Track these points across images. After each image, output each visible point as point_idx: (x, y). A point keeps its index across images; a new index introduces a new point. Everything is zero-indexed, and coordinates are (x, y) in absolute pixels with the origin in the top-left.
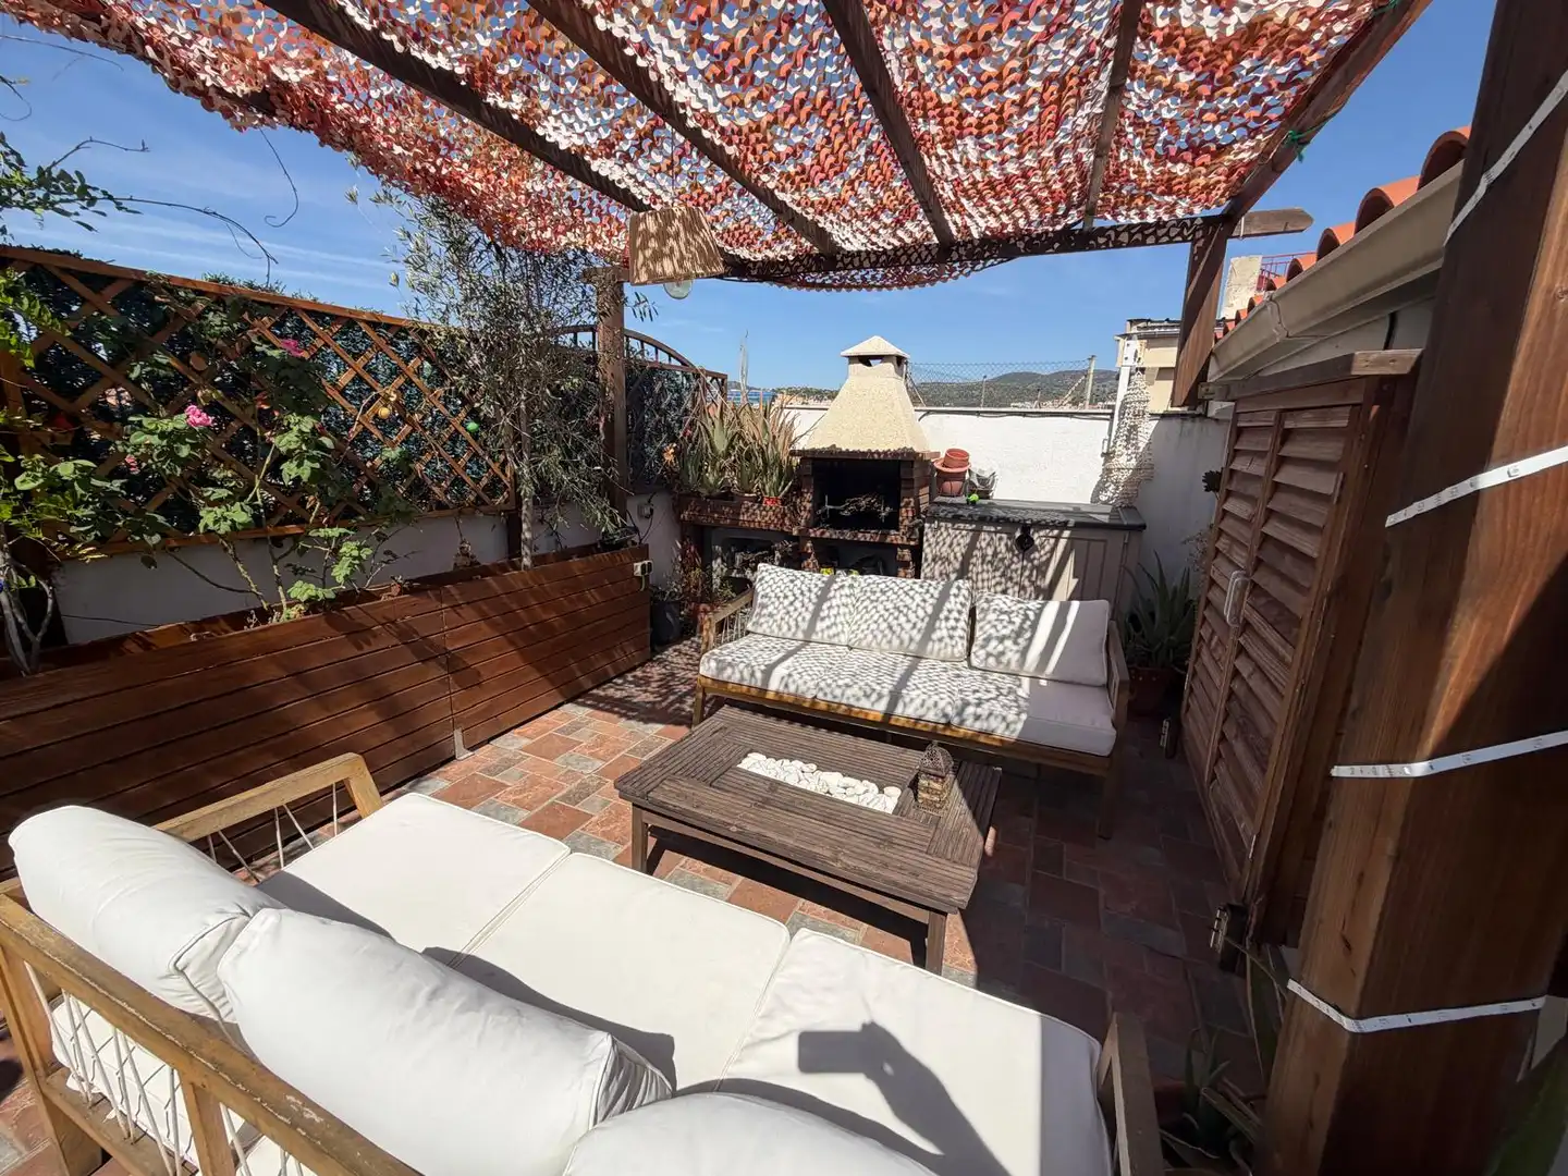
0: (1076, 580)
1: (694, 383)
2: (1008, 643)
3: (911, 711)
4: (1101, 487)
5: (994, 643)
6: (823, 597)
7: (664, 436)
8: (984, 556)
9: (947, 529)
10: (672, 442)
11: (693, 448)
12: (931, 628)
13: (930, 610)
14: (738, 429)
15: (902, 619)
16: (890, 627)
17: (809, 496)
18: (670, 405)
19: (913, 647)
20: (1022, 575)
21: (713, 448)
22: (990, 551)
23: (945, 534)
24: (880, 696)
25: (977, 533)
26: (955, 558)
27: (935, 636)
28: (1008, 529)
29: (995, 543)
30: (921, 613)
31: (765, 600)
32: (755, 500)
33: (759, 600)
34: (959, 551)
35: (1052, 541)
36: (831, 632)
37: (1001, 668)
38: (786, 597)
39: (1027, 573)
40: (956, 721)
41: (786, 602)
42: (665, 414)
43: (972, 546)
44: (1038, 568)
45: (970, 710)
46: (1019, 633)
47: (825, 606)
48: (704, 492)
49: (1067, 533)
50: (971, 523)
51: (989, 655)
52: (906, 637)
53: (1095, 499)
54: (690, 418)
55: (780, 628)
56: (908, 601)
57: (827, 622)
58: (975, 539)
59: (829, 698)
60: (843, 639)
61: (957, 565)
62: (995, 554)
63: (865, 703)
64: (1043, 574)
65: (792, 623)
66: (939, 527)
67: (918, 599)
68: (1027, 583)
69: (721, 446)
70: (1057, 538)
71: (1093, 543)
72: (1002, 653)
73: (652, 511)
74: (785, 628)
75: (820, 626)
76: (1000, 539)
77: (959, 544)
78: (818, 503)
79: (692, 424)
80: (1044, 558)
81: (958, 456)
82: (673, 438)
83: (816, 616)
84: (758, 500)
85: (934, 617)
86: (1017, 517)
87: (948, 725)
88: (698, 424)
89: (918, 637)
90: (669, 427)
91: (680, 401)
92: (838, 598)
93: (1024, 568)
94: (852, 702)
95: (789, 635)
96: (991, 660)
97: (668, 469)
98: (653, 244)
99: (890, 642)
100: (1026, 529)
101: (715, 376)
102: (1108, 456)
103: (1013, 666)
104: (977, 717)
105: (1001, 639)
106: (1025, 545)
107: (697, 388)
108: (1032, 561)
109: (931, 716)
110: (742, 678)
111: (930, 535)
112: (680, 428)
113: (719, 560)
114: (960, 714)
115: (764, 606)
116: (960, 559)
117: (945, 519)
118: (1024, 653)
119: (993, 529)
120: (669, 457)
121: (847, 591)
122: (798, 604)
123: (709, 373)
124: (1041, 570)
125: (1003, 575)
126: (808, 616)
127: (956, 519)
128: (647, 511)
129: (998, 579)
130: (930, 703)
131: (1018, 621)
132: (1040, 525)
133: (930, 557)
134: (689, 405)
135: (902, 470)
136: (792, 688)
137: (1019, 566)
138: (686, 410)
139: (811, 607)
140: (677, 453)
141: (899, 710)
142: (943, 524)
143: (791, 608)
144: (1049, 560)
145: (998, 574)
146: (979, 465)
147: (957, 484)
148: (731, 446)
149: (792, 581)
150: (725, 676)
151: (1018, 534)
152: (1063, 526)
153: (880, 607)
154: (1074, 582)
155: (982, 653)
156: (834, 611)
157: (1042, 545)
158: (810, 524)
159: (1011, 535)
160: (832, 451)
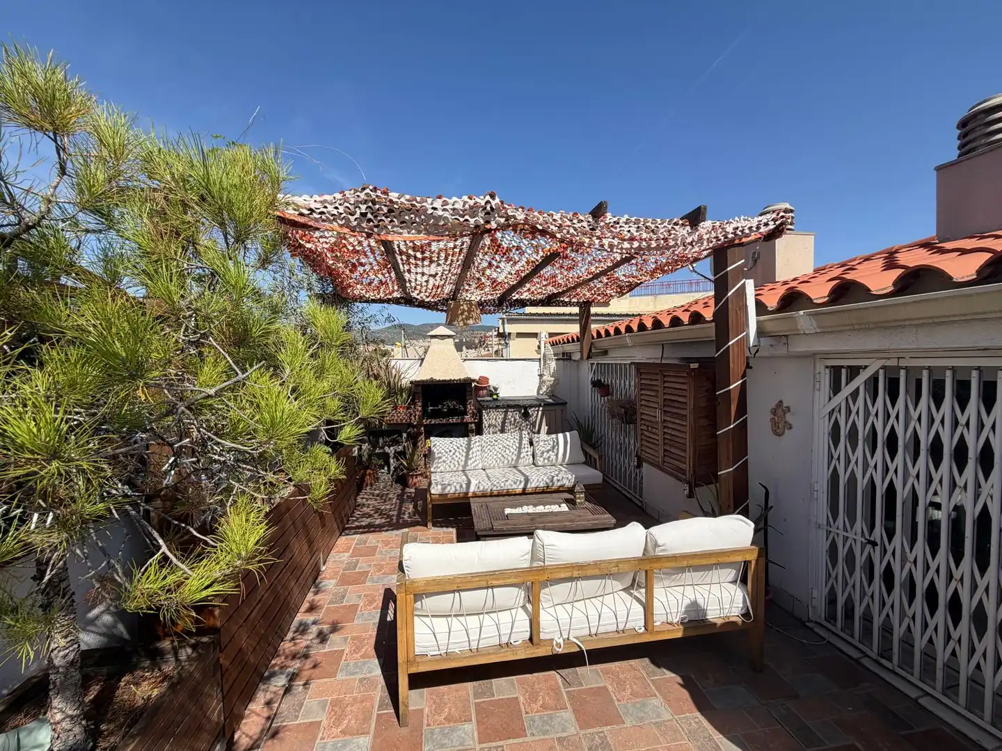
0: (547, 427)
2: (550, 453)
3: (533, 485)
4: (540, 388)
5: (545, 454)
6: (469, 448)
8: (511, 422)
9: (493, 412)
12: (520, 453)
13: (517, 445)
15: (508, 451)
16: (503, 456)
17: (419, 404)
19: (513, 463)
20: (526, 427)
22: (513, 419)
23: (492, 415)
24: (521, 482)
25: (506, 412)
26: (498, 424)
27: (522, 456)
28: (518, 409)
29: (514, 415)
30: (514, 447)
31: (440, 455)
33: (436, 456)
34: (500, 421)
35: (536, 412)
36: (475, 464)
37: (550, 463)
38: (450, 451)
40: (551, 484)
41: (451, 454)
43: (505, 419)
44: (532, 424)
45: (555, 478)
46: (553, 447)
47: (471, 453)
49: (541, 409)
50: (503, 408)
51: (545, 459)
52: (510, 459)
53: (538, 393)
55: (450, 467)
56: (508, 443)
57: (473, 460)
58: (505, 416)
59: (499, 488)
60: (480, 466)
61: (500, 427)
62: (515, 420)
63: (514, 486)
64: (535, 427)
65: (456, 463)
66: (490, 412)
67: (512, 441)
70: (538, 411)
72: (549, 457)
74: (452, 466)
75: (470, 462)
76: (516, 414)
77: (499, 418)
78: (424, 406)
80: (534, 420)
81: (484, 379)
83: (467, 458)
85: (520, 448)
86: (521, 403)
87: (548, 487)
89: (515, 458)
92: (475, 447)
93: (527, 425)
94: (509, 487)
95: (455, 469)
96: (546, 461)
98: (466, 313)
99: (503, 462)
100: (526, 408)
102: (541, 376)
103: (554, 461)
104: (558, 481)
105: (548, 451)
106: (526, 416)
108: (530, 422)
109: (542, 485)
110: (456, 490)
111: (485, 416)
114: (552, 481)
115: (440, 458)
116: (500, 424)
117: (492, 408)
118: (557, 455)
119: (512, 410)
121: (477, 444)
122: (457, 454)
124: (534, 425)
125: (520, 428)
126: (463, 459)
127: (498, 407)
130: (540, 480)
131: (551, 443)
132: (531, 406)
133: (486, 425)
135: (467, 387)
136: (481, 488)
137: (525, 424)
139: (464, 454)
141: (529, 486)
142: (491, 410)
143: (454, 456)
144: (536, 420)
145: (517, 428)
146: (492, 383)
147: (485, 391)
150: (446, 491)
151: (522, 411)
152: (540, 406)
153: (496, 448)
155: (542, 459)
156: (474, 455)
157: (533, 415)
158: (421, 418)
159: (520, 412)
160: (432, 380)
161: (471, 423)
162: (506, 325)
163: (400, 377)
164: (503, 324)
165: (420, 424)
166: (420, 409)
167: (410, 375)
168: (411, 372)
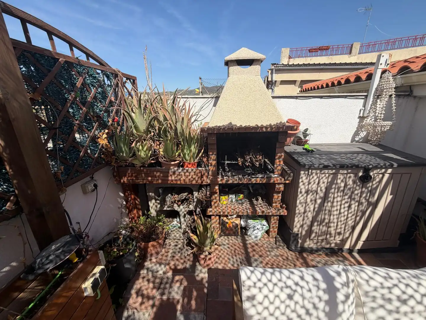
0: (391, 196)
1: (114, 81)
4: (356, 134)
7: (95, 125)
8: (339, 188)
9: (317, 174)
10: (104, 128)
11: (121, 130)
14: (154, 115)
17: (214, 158)
18: (95, 98)
20: (361, 197)
21: (136, 128)
22: (343, 185)
23: (315, 177)
25: (335, 175)
26: (321, 190)
28: (355, 171)
29: (346, 179)
32: (178, 166)
34: (323, 186)
35: (381, 176)
39: (364, 195)
42: (91, 106)
43: (331, 183)
48: (137, 163)
49: (390, 171)
50: (332, 169)
53: (353, 140)
54: (115, 109)
58: (334, 179)
61: (322, 195)
62: (346, 185)
64: (373, 195)
66: (312, 174)
68: (364, 201)
69: (142, 126)
70: (383, 174)
71: (403, 175)
73: (96, 186)
76: (350, 177)
77: (324, 183)
78: (220, 160)
79: (117, 112)
80: (375, 186)
82: (103, 126)
84: (181, 165)
88: (122, 111)
90: (99, 118)
91: (104, 95)
93: (362, 193)
97: (104, 151)
100: (367, 170)
101: (129, 78)
102: (362, 118)
106: (364, 179)
107: (117, 85)
108: (367, 188)
111: (304, 178)
112: (109, 116)
113: (153, 201)
116: (324, 191)
117: (316, 169)
119: (345, 172)
120: (103, 141)
123: (124, 75)
124: (372, 192)
125: (350, 197)
127: (323, 168)
128: (91, 187)
129: (346, 200)
132: (377, 167)
133: (303, 191)
134: (113, 99)
135: (279, 137)
137: (360, 191)
138: (111, 102)
140: (110, 137)
142: (314, 171)
144: (377, 187)
145: (346, 197)
148: (151, 125)
149: (290, 297)
151: (361, 174)
152: (391, 167)
154: (390, 197)
157: (374, 179)
158: (215, 174)
159: (356, 175)
160: (230, 127)
161: (279, 184)
162: (274, 75)
163: (189, 120)
164: (272, 73)
165: (214, 182)
166: (214, 163)
167: (201, 118)
168: (204, 113)
